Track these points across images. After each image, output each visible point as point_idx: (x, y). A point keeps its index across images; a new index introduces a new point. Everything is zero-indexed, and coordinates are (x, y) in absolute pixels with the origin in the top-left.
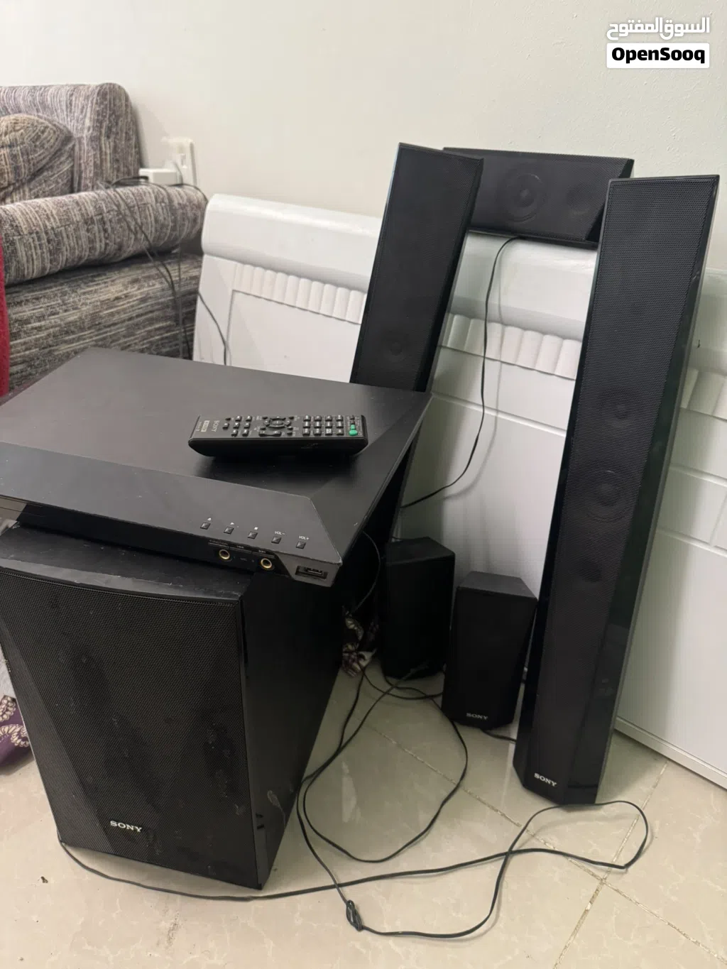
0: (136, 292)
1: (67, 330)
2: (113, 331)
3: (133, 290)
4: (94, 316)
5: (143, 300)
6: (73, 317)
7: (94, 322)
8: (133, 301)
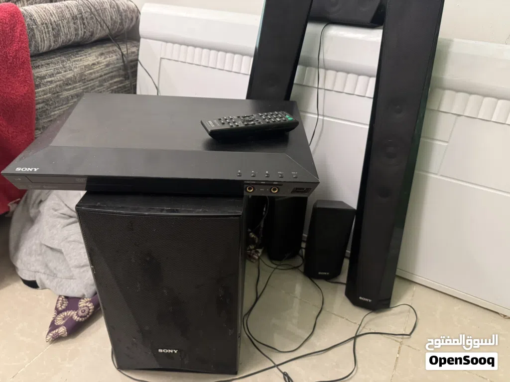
0: (104, 60)
1: (67, 82)
2: (92, 84)
3: (101, 59)
4: (82, 74)
5: (107, 65)
6: (70, 75)
7: (82, 78)
8: (102, 65)
